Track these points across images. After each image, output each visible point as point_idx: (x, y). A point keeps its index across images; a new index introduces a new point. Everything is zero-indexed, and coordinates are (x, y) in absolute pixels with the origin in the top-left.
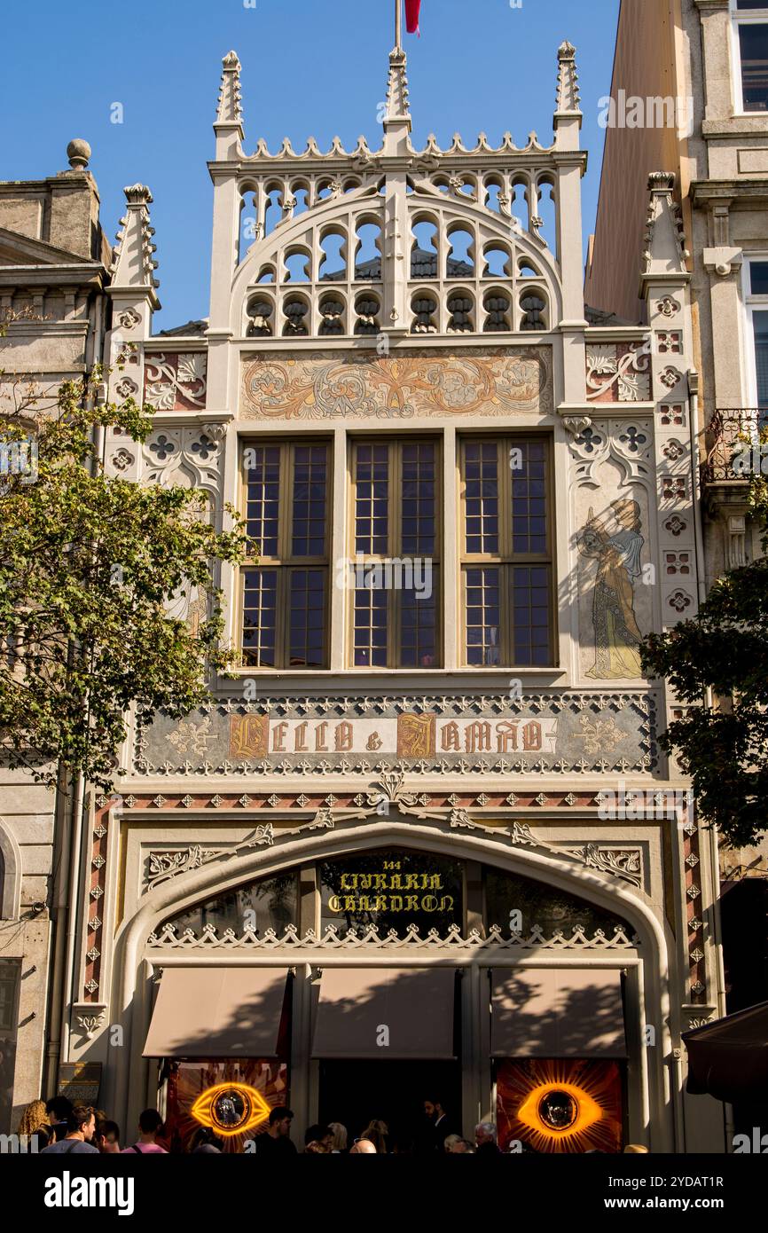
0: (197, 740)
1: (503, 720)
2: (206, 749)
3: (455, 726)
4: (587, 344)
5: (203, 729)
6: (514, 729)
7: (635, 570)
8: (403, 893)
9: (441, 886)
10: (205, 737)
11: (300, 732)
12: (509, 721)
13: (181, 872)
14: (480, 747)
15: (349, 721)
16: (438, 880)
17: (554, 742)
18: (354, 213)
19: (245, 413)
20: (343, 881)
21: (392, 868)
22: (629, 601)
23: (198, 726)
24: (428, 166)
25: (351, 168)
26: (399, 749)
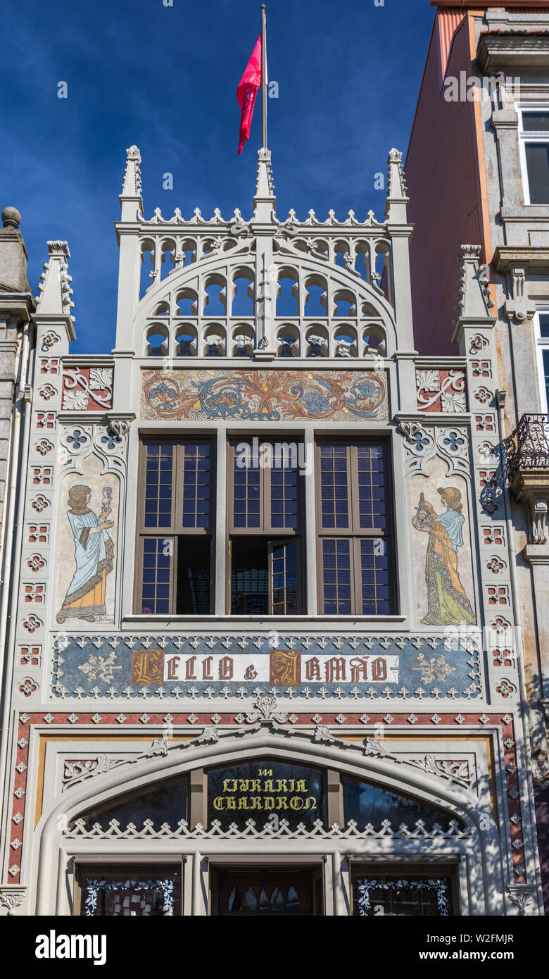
0: (104, 670)
1: (355, 657)
2: (112, 677)
3: (317, 661)
4: (417, 369)
5: (110, 661)
6: (365, 663)
7: (458, 542)
8: (275, 795)
9: (306, 788)
10: (111, 668)
11: (190, 664)
12: (360, 657)
13: (91, 776)
14: (338, 678)
15: (230, 656)
16: (303, 785)
17: (397, 674)
18: (231, 265)
19: (145, 415)
20: (225, 785)
21: (266, 775)
22: (454, 565)
23: (106, 658)
24: (290, 232)
25: (229, 232)
26: (272, 679)
